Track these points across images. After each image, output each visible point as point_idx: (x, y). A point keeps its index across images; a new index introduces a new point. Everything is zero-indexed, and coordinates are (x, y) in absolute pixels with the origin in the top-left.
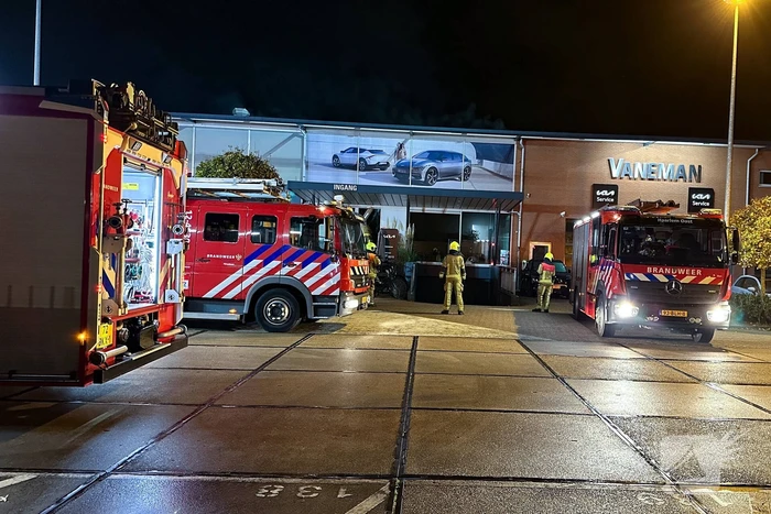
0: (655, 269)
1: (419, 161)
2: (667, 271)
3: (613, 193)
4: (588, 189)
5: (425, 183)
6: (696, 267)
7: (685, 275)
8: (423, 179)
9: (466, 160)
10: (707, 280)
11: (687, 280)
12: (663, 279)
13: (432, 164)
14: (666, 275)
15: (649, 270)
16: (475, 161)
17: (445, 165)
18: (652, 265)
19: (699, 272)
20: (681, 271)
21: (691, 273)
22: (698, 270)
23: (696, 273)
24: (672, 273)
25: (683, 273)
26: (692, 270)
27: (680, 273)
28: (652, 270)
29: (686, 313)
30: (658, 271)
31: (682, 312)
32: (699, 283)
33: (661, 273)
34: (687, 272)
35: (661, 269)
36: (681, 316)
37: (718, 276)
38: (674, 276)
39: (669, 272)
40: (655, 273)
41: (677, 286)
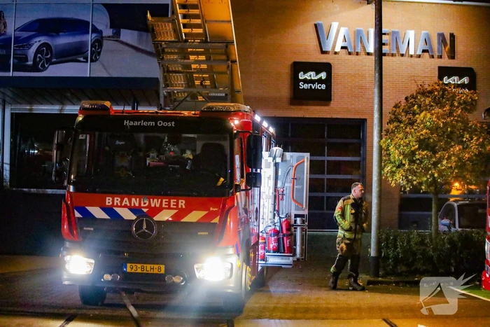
0: (117, 200)
1: (25, 34)
2: (135, 202)
3: (323, 75)
4: (286, 71)
5: (34, 68)
6: (177, 195)
7: (161, 208)
8: (30, 63)
9: (95, 30)
10: (194, 216)
11: (165, 216)
12: (127, 215)
13: (43, 39)
14: (134, 210)
15: (109, 201)
16: (108, 32)
17: (63, 41)
18: (113, 193)
19: (182, 203)
20: (155, 203)
21: (169, 205)
22: (180, 201)
23: (177, 205)
24: (142, 205)
25: (158, 206)
26: (172, 201)
27: (153, 205)
28: (113, 201)
29: (163, 267)
30: (121, 202)
31: (156, 266)
32: (182, 220)
33: (125, 206)
34: (164, 203)
35: (126, 199)
36: (156, 271)
37: (211, 209)
38: (145, 210)
39: (137, 205)
40: (117, 206)
41: (150, 227)
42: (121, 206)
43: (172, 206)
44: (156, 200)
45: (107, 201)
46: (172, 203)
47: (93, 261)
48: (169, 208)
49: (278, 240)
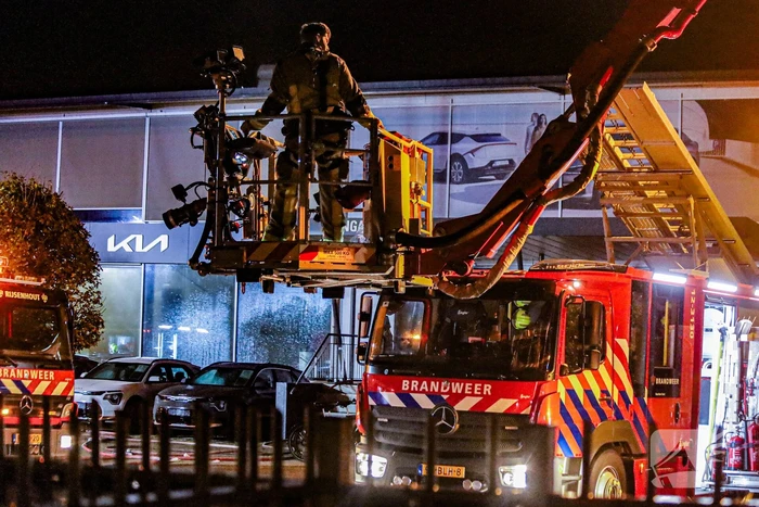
0: (415, 383)
2: (434, 386)
6: (483, 380)
7: (462, 396)
10: (501, 406)
11: (466, 405)
12: (425, 402)
14: (433, 396)
15: (405, 385)
18: (410, 377)
19: (488, 389)
20: (457, 388)
21: (473, 390)
22: (486, 386)
23: (482, 391)
24: (442, 390)
25: (460, 391)
26: (476, 385)
27: (454, 391)
28: (410, 385)
29: (463, 470)
30: (419, 387)
31: (455, 468)
32: (487, 411)
33: (424, 391)
34: (467, 388)
35: (425, 383)
36: (454, 475)
37: (522, 396)
38: (445, 397)
39: (436, 390)
40: (414, 392)
41: (450, 419)
42: (418, 392)
43: (476, 392)
44: (458, 384)
45: (404, 385)
46: (476, 389)
47: (385, 460)
48: (473, 395)
49: (741, 453)
